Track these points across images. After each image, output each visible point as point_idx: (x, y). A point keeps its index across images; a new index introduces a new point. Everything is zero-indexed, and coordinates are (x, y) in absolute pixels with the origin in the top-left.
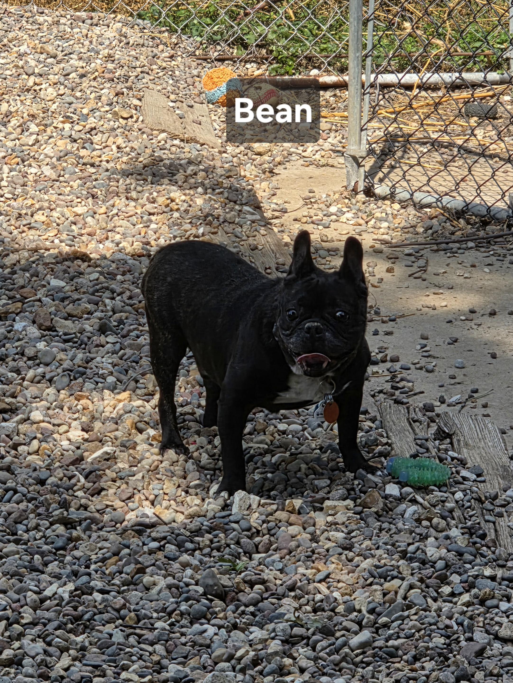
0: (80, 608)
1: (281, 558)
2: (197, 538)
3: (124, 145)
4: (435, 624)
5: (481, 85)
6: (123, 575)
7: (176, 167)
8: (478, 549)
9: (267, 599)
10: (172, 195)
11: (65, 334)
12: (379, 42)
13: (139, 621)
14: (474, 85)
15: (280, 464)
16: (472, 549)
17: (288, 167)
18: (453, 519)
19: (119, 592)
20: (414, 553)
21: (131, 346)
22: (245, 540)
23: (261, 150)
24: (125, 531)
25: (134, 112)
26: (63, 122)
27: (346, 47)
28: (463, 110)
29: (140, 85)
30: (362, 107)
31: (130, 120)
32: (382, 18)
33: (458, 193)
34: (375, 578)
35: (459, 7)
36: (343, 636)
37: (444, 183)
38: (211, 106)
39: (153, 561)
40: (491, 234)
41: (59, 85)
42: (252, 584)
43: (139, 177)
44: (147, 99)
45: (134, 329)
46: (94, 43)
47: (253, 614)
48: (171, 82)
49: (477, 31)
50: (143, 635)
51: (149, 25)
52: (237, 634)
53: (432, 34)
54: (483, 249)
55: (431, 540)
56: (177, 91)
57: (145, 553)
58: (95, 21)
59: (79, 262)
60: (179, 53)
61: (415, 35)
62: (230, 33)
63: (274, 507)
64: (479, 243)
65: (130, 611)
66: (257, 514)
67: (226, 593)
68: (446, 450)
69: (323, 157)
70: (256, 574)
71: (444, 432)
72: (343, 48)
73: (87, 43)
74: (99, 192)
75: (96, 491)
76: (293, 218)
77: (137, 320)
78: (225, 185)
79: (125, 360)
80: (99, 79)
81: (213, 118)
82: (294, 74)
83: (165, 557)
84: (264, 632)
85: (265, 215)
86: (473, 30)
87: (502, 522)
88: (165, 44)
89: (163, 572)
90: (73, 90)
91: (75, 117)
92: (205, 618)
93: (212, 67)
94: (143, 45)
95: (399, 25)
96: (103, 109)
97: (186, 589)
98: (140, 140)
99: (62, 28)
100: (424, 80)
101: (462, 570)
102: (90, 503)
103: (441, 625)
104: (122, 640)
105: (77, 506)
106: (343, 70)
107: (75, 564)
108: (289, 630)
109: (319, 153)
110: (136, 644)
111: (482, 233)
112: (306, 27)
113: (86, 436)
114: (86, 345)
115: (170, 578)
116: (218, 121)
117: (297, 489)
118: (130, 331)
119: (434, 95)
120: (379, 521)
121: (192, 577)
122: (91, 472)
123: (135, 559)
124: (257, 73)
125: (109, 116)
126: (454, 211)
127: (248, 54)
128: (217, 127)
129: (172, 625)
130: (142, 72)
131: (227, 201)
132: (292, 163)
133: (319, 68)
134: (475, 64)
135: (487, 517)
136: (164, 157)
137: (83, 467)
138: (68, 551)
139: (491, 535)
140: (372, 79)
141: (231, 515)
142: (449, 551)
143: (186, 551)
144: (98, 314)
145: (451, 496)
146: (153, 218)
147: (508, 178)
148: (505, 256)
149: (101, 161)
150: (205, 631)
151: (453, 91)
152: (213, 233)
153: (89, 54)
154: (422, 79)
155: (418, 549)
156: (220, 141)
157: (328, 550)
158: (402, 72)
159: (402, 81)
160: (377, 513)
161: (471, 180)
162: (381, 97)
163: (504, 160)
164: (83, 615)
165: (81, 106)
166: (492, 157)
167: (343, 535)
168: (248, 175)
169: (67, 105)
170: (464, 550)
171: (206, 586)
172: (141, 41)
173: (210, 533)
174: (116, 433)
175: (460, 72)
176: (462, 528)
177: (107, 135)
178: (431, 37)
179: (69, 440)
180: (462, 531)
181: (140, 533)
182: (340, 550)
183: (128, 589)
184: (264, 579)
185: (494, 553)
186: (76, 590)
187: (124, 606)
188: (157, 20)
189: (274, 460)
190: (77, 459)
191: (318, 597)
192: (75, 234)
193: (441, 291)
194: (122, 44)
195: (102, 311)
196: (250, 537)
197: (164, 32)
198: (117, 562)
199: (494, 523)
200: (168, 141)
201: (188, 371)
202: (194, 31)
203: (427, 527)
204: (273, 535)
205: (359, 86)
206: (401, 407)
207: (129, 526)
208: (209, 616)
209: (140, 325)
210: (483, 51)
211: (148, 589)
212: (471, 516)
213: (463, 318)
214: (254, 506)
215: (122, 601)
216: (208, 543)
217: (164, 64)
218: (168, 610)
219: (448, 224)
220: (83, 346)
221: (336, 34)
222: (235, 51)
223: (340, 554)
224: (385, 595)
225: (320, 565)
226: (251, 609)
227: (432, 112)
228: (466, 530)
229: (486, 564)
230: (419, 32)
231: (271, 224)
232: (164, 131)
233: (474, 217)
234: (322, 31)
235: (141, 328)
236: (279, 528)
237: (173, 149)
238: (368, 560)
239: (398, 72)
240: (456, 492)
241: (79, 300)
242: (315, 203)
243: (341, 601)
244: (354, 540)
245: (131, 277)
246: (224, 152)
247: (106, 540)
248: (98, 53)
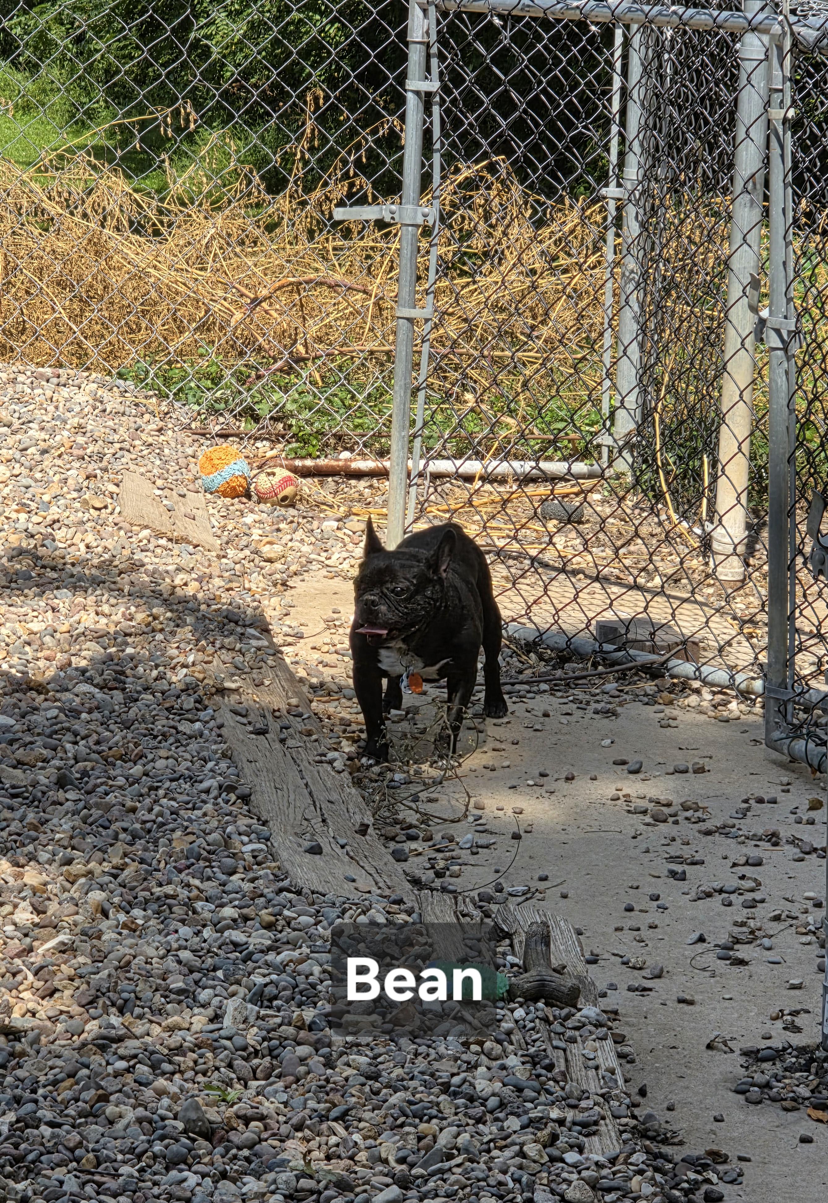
0: (23, 1146)
1: (286, 1088)
2: (177, 1058)
3: (95, 544)
4: (484, 1180)
5: (562, 479)
6: (80, 1103)
7: (161, 574)
8: (543, 1084)
9: (266, 1140)
10: (155, 611)
11: (13, 787)
12: (432, 418)
13: (99, 1164)
14: (553, 479)
15: (287, 965)
16: (535, 1084)
17: (306, 578)
18: (512, 1043)
19: (73, 1126)
20: (459, 1087)
21: (97, 806)
22: (238, 1063)
23: (272, 555)
24: (84, 1045)
25: (109, 501)
26: (17, 511)
27: (388, 423)
28: (539, 510)
29: (117, 466)
30: (406, 503)
31: (103, 511)
32: (436, 387)
33: (530, 618)
34: (407, 1117)
35: (537, 376)
36: (365, 1191)
37: (510, 606)
38: (209, 496)
39: (120, 1086)
40: (571, 674)
41: (13, 463)
42: (247, 1120)
43: (113, 586)
44: (127, 484)
45: (102, 784)
46: (61, 409)
47: (248, 1160)
48: (158, 462)
49: (559, 408)
50: (104, 1183)
51: (132, 387)
52: (225, 1185)
53: (501, 410)
54: (559, 694)
55: (482, 1070)
56: (166, 475)
57: (109, 1075)
58: (63, 380)
59: (34, 694)
60: (170, 426)
61: (478, 410)
62: (237, 401)
63: (278, 1020)
64: (555, 685)
65: (88, 1151)
66: (255, 1030)
67: (213, 1131)
68: (504, 954)
69: (352, 566)
70: (252, 1107)
71: (502, 930)
72: (384, 424)
73: (51, 408)
74: (61, 605)
75: (48, 992)
76: (311, 645)
77: (106, 771)
78: (224, 601)
79: (91, 825)
80: (65, 456)
81: (211, 511)
82: (318, 457)
83: (135, 1081)
84: (262, 1183)
85: (275, 640)
86: (554, 406)
87: (574, 1049)
88: (152, 413)
89: (132, 1101)
90: (31, 470)
91: (33, 506)
92: (185, 1163)
93: (212, 446)
94: (123, 414)
95: (458, 397)
96: (69, 496)
97: (161, 1124)
98: (116, 538)
99: (19, 387)
100: (489, 470)
101: (521, 1110)
102: (40, 1008)
103: (492, 1182)
104: (76, 1189)
105: (24, 1010)
106: (383, 453)
107: (17, 1087)
108: (294, 1183)
109: (347, 561)
110: (94, 1194)
111: (559, 673)
112: (336, 395)
113: (37, 920)
114: (40, 801)
115: (141, 1109)
116: (217, 516)
117: (308, 998)
118: (96, 786)
119: (501, 489)
120: (414, 1043)
121: (169, 1108)
122: (42, 968)
123: (96, 1083)
124: (270, 454)
125: (77, 505)
126: (523, 642)
127: (259, 430)
128: (216, 524)
129: (142, 1170)
130: (121, 449)
131: (226, 621)
132: (312, 573)
133: (352, 450)
134: (556, 451)
135: (555, 1043)
136: (146, 560)
137: (32, 960)
138: (9, 1069)
139: (560, 1066)
140: (421, 467)
141: (221, 1029)
142: (504, 1085)
143: (163, 1074)
144: (56, 762)
145: (509, 1013)
146: (130, 640)
147: (595, 602)
148: (588, 703)
149: (64, 564)
150: (185, 1180)
151: (526, 485)
152: (206, 663)
153: (54, 422)
154: (486, 468)
155: (464, 1081)
156: (219, 542)
157: (347, 1079)
158: (460, 458)
159: (461, 471)
160: (411, 1033)
161: (545, 602)
162: (432, 490)
163: (590, 577)
164: (26, 1155)
165: (42, 490)
166: (575, 573)
167: (367, 1060)
168: (254, 588)
169: (23, 489)
170: (525, 1084)
171: (187, 1122)
172: (121, 409)
173: (194, 1052)
174: (76, 917)
175: (537, 460)
176: (522, 1056)
177: (73, 530)
178: (499, 414)
179: (15, 924)
180: (522, 1059)
181: (103, 1048)
182: (363, 1079)
183: (86, 1122)
184: (262, 1115)
185: (563, 1089)
186: (18, 1121)
187: (80, 1145)
188: (142, 381)
189: (279, 958)
190: (24, 950)
191: (333, 1140)
192: (29, 657)
193: (503, 747)
194: (97, 411)
195: (62, 759)
196: (246, 1059)
197: (151, 397)
198: (72, 1086)
199: (565, 1050)
200: (152, 540)
201: (170, 841)
202: (190, 397)
203: (477, 1053)
204: (276, 1057)
205: (404, 475)
206: (446, 897)
207: (89, 1039)
208: (190, 1160)
209: (109, 778)
210: (567, 434)
211: (111, 1123)
212: (534, 1041)
213: (531, 782)
214: (252, 1020)
215: (78, 1138)
216: (191, 1064)
217: (150, 440)
218: (137, 1151)
219: (515, 659)
220: (36, 803)
221: (375, 406)
222: (243, 425)
223: (363, 1085)
224: (420, 1139)
225: (336, 1097)
226: (246, 1152)
227: (499, 512)
228: (527, 1059)
229: (553, 1103)
230: (484, 407)
231: (281, 653)
232: (146, 527)
233: (549, 651)
234: (357, 401)
235: (111, 782)
236: (285, 1048)
237: (158, 551)
238: (398, 1094)
239: (456, 458)
240: (516, 1009)
241: (32, 743)
242: (340, 626)
243: (362, 1146)
244: (381, 1067)
245: (99, 716)
246: (224, 557)
247: (59, 1057)
248: (65, 422)
